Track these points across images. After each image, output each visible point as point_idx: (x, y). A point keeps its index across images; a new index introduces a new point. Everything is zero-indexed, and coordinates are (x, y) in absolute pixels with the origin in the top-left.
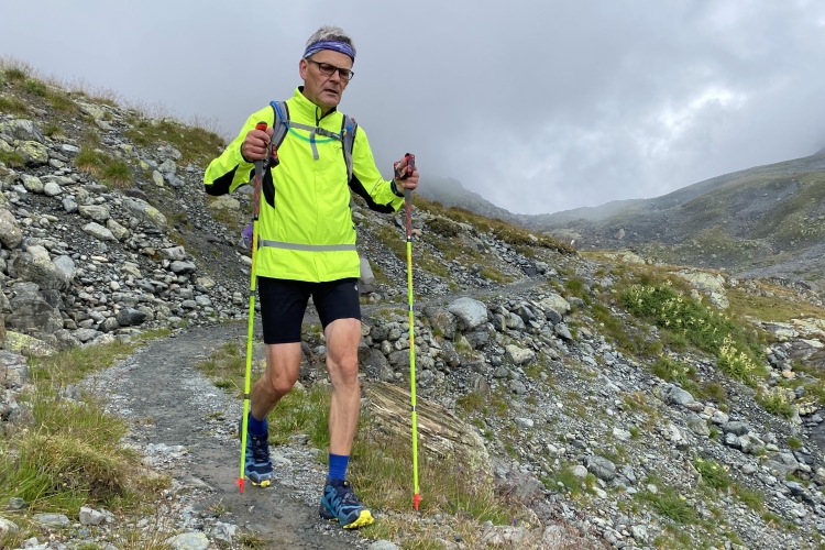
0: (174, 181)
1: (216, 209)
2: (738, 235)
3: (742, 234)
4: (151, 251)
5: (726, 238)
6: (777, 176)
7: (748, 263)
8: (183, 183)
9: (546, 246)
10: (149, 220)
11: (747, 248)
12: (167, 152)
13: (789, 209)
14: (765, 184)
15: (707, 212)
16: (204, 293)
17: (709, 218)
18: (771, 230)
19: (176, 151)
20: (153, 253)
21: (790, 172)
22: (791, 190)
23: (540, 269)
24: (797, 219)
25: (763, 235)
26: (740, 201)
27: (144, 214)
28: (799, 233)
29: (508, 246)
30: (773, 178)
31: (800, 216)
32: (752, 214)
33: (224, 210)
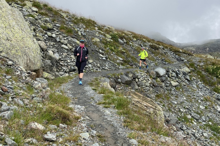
0: (84, 34)
1: (94, 42)
8: (86, 34)
9: (184, 53)
12: (82, 26)
16: (90, 64)
19: (84, 26)
23: (182, 60)
27: (76, 43)
29: (173, 53)
33: (96, 42)
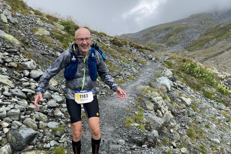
0: (13, 20)
2: (157, 43)
3: (158, 42)
4: (14, 64)
5: (154, 43)
6: (166, 26)
7: (160, 50)
8: (17, 22)
9: (146, 49)
10: (8, 43)
11: (160, 46)
13: (170, 36)
14: (164, 29)
15: (149, 37)
17: (150, 38)
18: (165, 41)
20: (16, 66)
21: (170, 26)
22: (170, 30)
23: (150, 58)
24: (172, 38)
25: (163, 43)
26: (157, 33)
28: (173, 42)
30: (165, 27)
31: (173, 37)
32: (160, 37)
33: (43, 36)
